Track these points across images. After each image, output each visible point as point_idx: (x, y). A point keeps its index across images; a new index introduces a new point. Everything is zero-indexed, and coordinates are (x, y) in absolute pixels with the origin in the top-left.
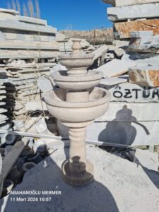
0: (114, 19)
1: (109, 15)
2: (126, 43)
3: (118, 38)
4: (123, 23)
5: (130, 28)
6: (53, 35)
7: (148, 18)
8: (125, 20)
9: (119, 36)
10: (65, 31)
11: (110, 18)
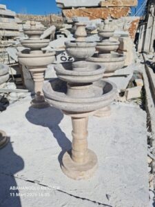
0: (62, 6)
1: (58, 3)
2: (70, 26)
3: (66, 22)
4: (69, 10)
5: (74, 15)
6: (13, 17)
7: (87, 7)
8: (70, 8)
9: (66, 21)
10: (19, 14)
11: (58, 5)
